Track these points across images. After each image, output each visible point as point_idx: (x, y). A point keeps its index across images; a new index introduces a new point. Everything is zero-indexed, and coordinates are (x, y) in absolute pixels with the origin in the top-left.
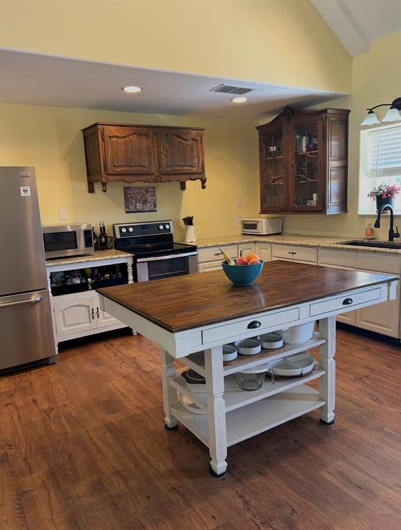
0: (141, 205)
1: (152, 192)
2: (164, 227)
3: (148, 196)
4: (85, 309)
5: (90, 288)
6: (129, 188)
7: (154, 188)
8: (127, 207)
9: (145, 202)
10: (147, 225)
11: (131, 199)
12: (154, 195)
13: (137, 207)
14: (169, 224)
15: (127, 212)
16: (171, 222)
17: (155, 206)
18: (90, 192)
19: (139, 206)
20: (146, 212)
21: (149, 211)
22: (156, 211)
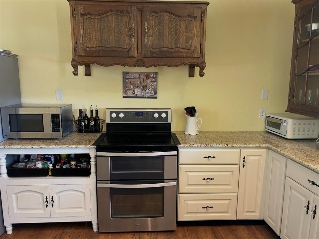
0: (140, 91)
1: (153, 78)
2: (160, 115)
3: (149, 81)
4: (39, 195)
5: (50, 174)
6: (128, 73)
7: (156, 73)
8: (125, 92)
9: (144, 88)
10: (142, 112)
11: (129, 84)
12: (156, 81)
13: (136, 93)
14: (166, 113)
15: (124, 97)
16: (169, 111)
17: (156, 93)
18: (86, 75)
19: (137, 92)
20: (145, 98)
21: (148, 98)
22: (156, 98)
